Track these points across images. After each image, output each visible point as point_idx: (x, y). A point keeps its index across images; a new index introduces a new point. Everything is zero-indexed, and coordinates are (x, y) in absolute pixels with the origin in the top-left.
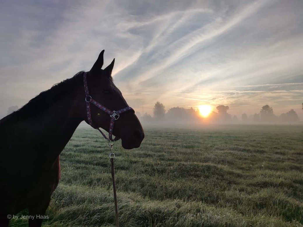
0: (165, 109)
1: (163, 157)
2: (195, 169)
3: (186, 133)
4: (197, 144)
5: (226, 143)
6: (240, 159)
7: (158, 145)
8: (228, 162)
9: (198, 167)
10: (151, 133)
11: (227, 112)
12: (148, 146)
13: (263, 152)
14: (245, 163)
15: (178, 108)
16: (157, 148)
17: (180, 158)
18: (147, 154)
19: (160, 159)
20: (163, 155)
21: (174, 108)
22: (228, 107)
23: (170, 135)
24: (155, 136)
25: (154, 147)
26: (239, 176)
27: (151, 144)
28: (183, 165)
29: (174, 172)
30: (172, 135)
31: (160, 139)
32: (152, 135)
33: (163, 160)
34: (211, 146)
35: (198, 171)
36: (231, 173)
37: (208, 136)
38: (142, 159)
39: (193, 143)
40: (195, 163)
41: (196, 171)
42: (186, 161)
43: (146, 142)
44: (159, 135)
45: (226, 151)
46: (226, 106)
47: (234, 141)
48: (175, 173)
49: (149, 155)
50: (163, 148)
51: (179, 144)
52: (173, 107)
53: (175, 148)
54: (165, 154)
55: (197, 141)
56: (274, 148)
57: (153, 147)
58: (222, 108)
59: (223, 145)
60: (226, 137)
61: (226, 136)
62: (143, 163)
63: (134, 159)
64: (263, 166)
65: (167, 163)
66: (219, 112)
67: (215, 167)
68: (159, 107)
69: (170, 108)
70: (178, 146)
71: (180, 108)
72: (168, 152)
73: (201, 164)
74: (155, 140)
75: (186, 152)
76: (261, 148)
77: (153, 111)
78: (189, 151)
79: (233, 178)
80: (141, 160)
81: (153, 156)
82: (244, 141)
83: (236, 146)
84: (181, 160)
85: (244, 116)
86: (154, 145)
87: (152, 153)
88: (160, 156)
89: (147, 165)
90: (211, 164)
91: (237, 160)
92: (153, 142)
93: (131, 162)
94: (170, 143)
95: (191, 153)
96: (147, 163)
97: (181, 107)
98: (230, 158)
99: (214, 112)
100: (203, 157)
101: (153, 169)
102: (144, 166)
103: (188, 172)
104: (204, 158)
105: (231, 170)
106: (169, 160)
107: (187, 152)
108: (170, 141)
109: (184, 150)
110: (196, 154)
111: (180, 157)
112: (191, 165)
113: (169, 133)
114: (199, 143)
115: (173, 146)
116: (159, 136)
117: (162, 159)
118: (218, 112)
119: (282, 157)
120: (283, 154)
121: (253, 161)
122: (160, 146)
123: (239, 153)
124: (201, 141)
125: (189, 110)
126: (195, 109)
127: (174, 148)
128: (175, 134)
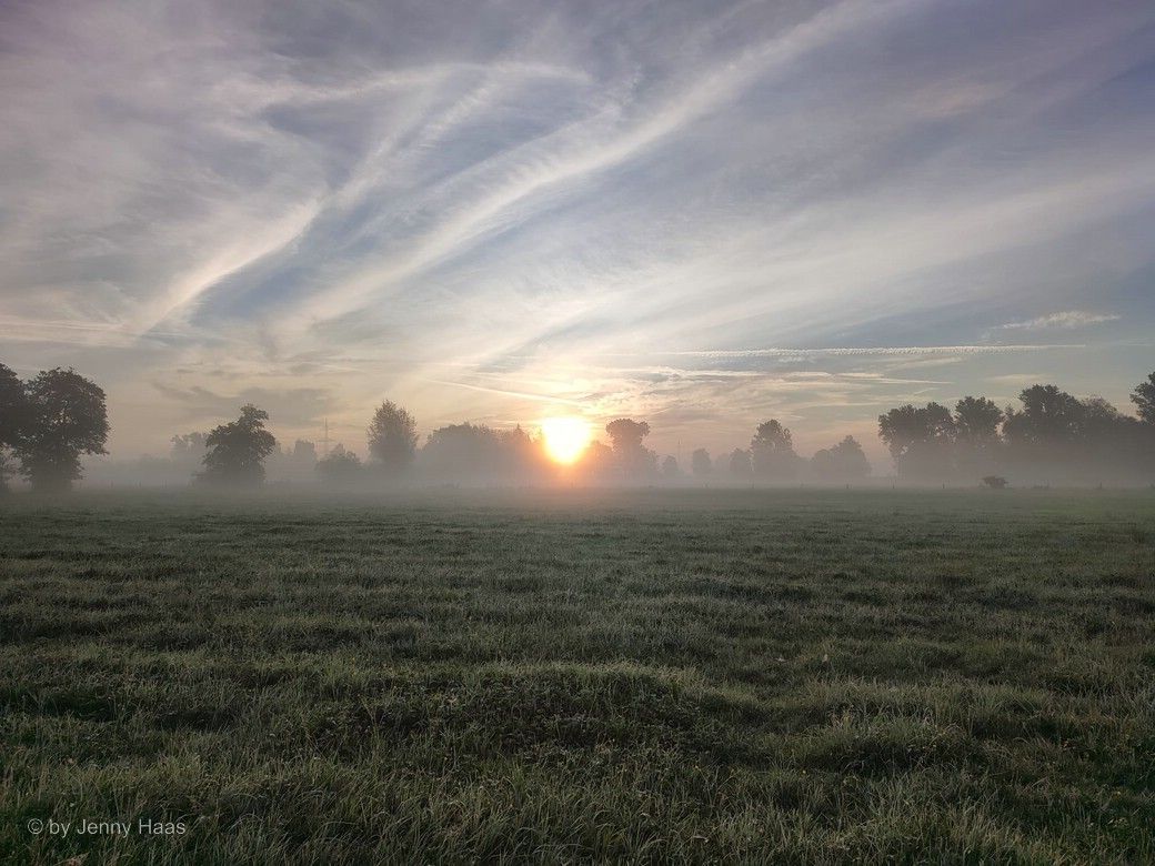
0: (417, 429)
1: (411, 641)
2: (563, 697)
3: (502, 525)
4: (550, 574)
5: (661, 562)
6: (732, 631)
7: (388, 581)
8: (693, 651)
9: (575, 688)
10: (359, 528)
11: (643, 443)
12: (339, 587)
13: (803, 596)
14: (756, 651)
15: (466, 427)
16: (382, 596)
17: (485, 644)
18: (332, 631)
19: (398, 651)
20: (410, 634)
21: (452, 428)
22: (648, 427)
23: (438, 536)
24: (372, 543)
25: (369, 592)
26: (750, 717)
27: (356, 579)
28: (507, 680)
29: (463, 725)
30: (446, 537)
31: (397, 553)
32: (362, 537)
33: (409, 654)
34: (608, 580)
35: (578, 708)
36: (715, 707)
37: (587, 536)
38: (307, 660)
39: (533, 568)
40: (558, 666)
41: (570, 709)
42: (514, 655)
43: (335, 569)
44: (393, 536)
45: (670, 599)
46: (638, 421)
47: (686, 555)
48: (473, 726)
49: (347, 636)
50: (408, 597)
51: (478, 573)
52: (446, 423)
53: (461, 593)
54: (417, 624)
55: (548, 557)
56: (836, 576)
57: (364, 593)
58: (626, 431)
59: (652, 570)
60: (654, 539)
61: (654, 535)
62: (312, 681)
63: (265, 665)
64: (826, 658)
65: (429, 674)
66: (614, 442)
67: (646, 680)
68: (391, 424)
69: (438, 429)
70: (474, 583)
71: (475, 427)
72: (434, 616)
73: (584, 670)
74: (372, 558)
75: (511, 610)
76: (794, 577)
77: (367, 440)
78: (522, 603)
79: (735, 736)
80: (302, 664)
81: (363, 641)
82: (723, 551)
83: (700, 576)
84: (492, 656)
85: (701, 456)
86: (369, 583)
87: (359, 622)
88: (394, 637)
89: (329, 693)
90: (627, 668)
91: (722, 638)
92: (364, 571)
93: (253, 681)
94: (440, 572)
95: (532, 617)
96: (331, 679)
97: (478, 424)
98: (694, 630)
99: (597, 444)
100: (585, 630)
101: (362, 714)
102: (315, 699)
103: (530, 716)
104: (593, 638)
105: (712, 691)
106: (438, 655)
107: (516, 612)
108: (441, 564)
109: (503, 603)
110: (557, 620)
111: (486, 636)
112: (541, 679)
113: (435, 528)
114: (559, 566)
115: (455, 584)
116: (393, 541)
117: (406, 651)
118: (611, 445)
119: (876, 613)
120: (875, 600)
121: (784, 640)
122: (396, 588)
123: (723, 603)
124: (563, 556)
125: (507, 435)
126: (530, 429)
127: (460, 595)
128: (457, 530)
